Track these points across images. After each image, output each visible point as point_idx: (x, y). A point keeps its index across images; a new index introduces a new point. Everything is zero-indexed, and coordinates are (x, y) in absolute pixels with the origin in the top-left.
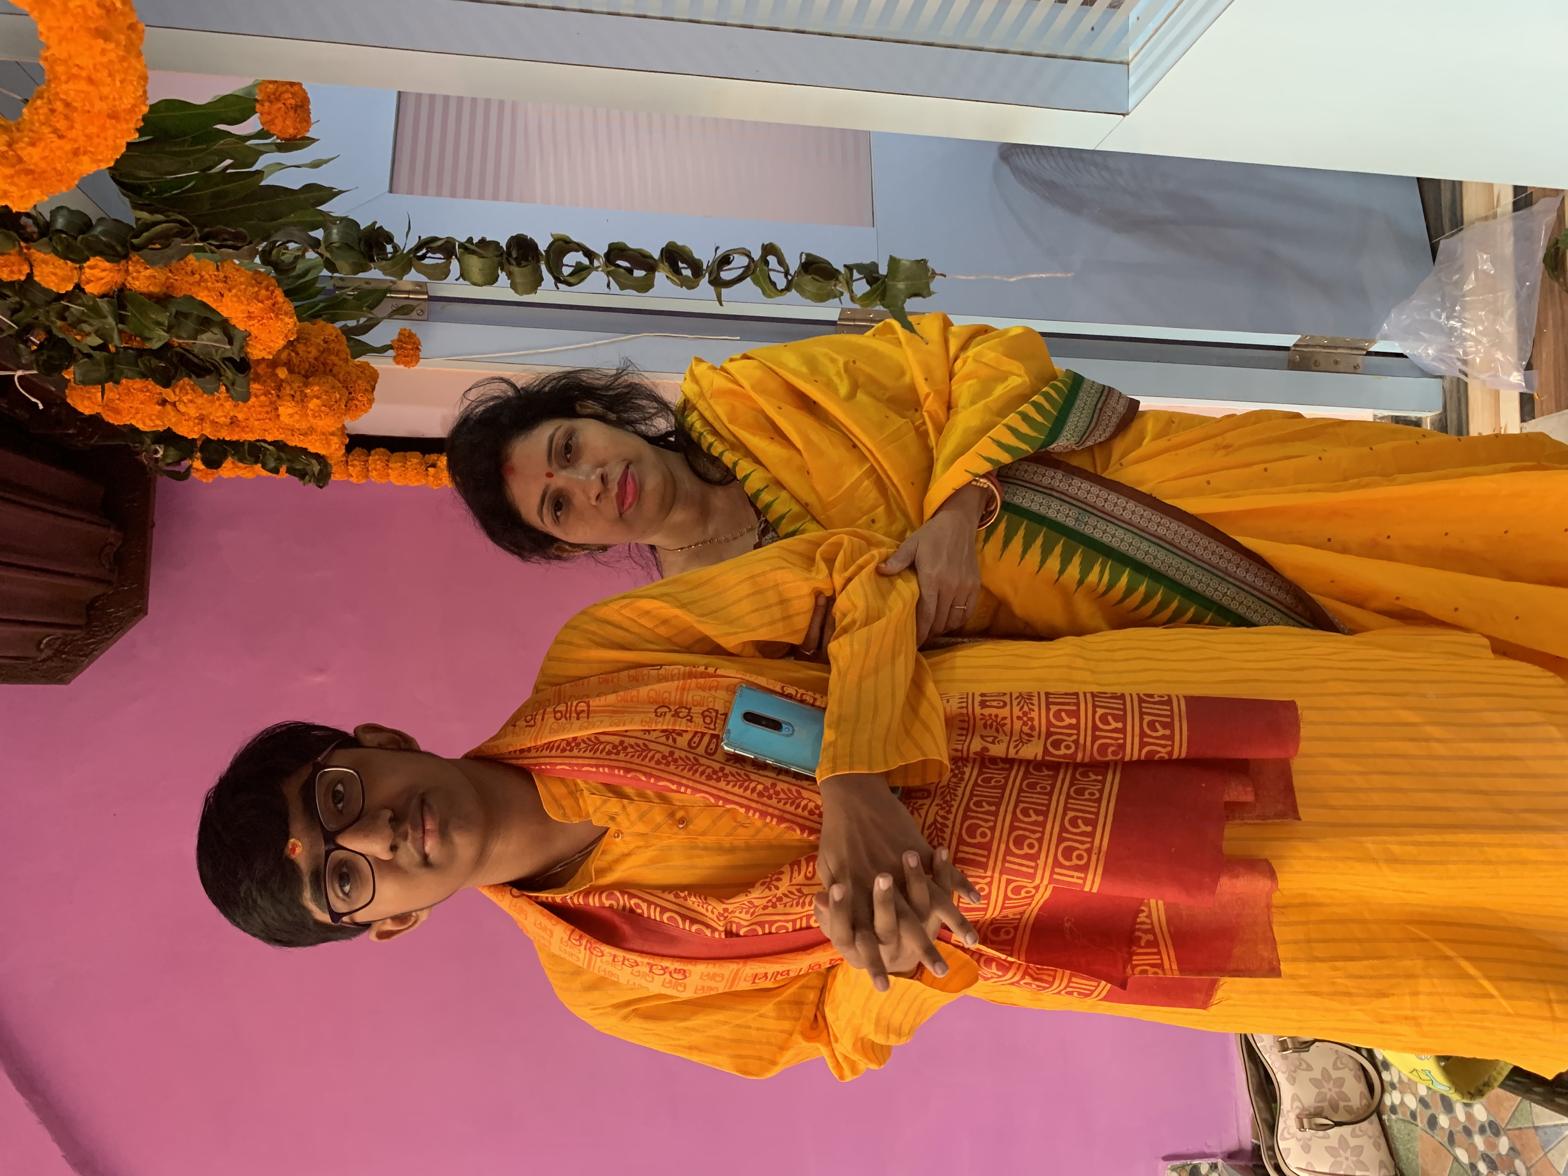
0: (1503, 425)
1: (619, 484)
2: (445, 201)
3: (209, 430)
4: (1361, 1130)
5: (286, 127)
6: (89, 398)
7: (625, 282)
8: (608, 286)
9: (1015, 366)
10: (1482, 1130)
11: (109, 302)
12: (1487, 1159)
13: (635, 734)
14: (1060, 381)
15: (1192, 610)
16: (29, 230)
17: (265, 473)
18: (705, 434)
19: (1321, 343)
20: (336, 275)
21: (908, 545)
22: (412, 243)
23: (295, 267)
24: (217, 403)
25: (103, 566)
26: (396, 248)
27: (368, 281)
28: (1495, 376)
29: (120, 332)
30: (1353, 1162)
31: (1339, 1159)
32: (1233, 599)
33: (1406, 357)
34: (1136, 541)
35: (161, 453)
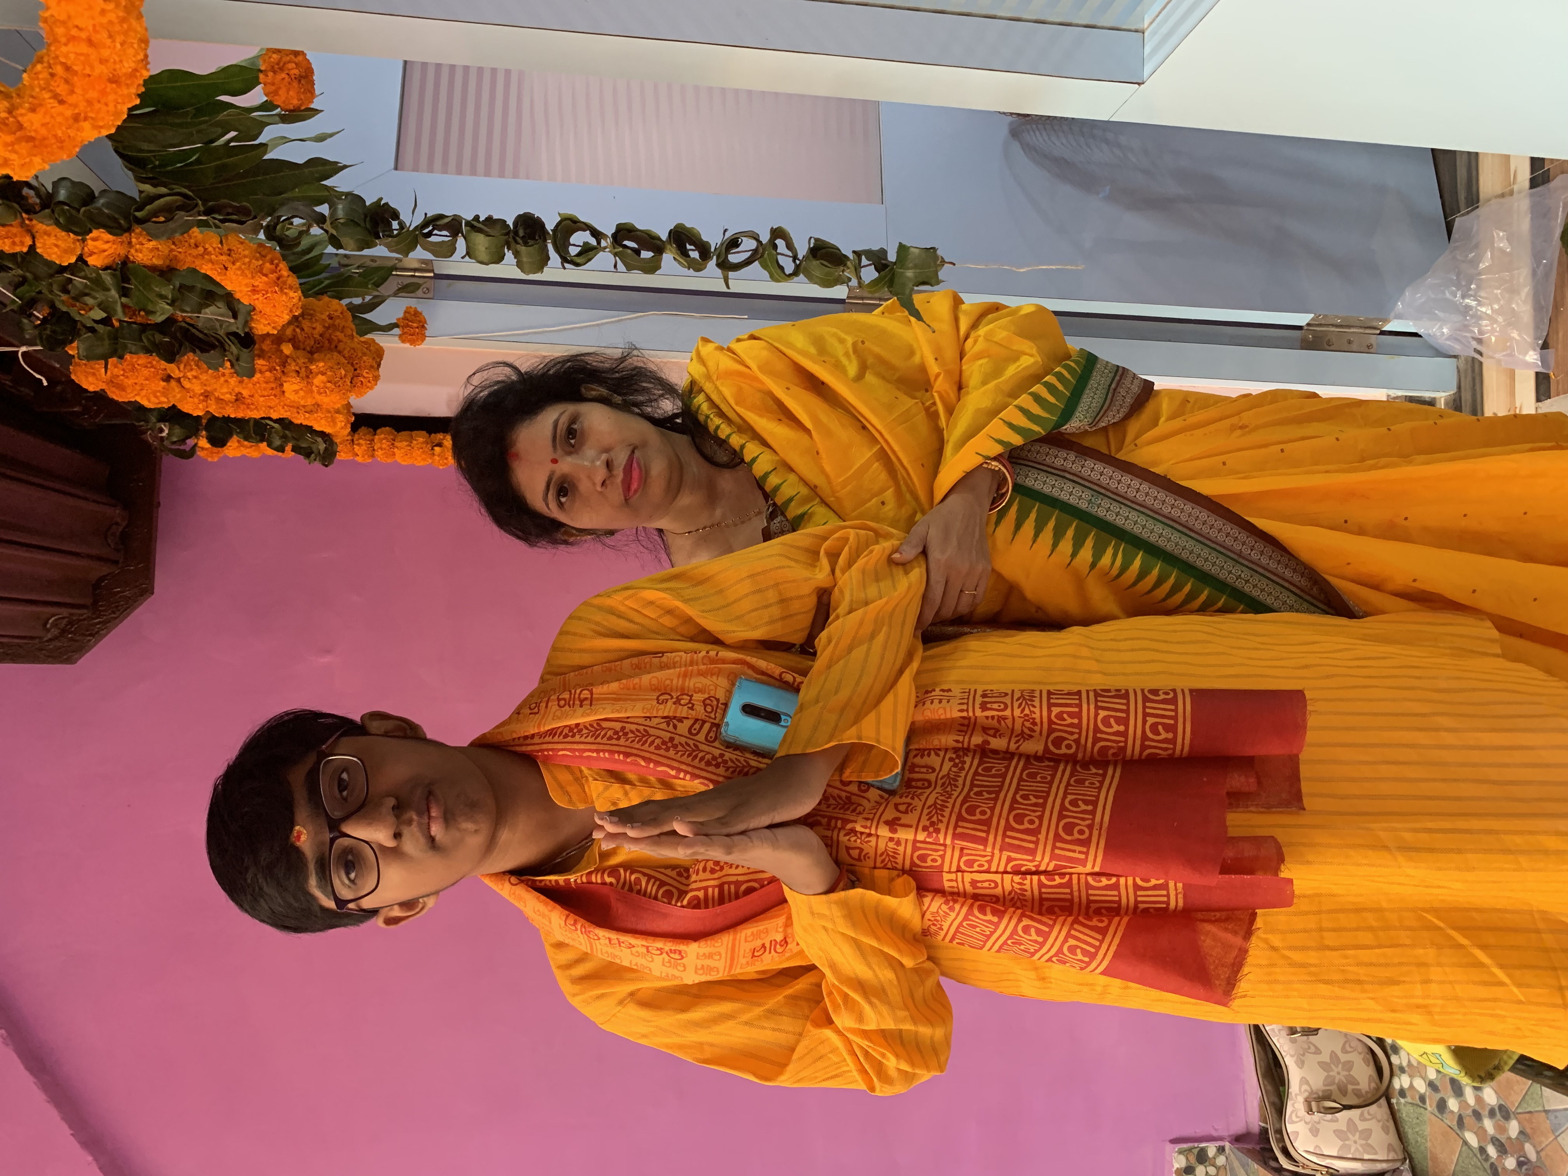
0: (1518, 405)
1: (624, 469)
2: (451, 178)
3: (214, 407)
4: (1369, 1114)
5: (289, 98)
6: (94, 374)
7: (632, 262)
8: (615, 266)
9: (1026, 345)
10: (1492, 1113)
11: (111, 274)
12: (1497, 1143)
13: (636, 720)
14: (1073, 361)
15: (1206, 592)
16: (30, 201)
17: (270, 452)
18: (712, 416)
19: (1334, 322)
20: (341, 251)
21: (918, 529)
22: (418, 220)
23: (299, 243)
24: (222, 379)
25: (109, 545)
26: (402, 225)
27: (373, 259)
28: (1511, 355)
29: (124, 306)
30: (1361, 1145)
31: (1347, 1142)
32: (1247, 581)
33: (1420, 336)
34: (1150, 524)
35: (166, 431)
